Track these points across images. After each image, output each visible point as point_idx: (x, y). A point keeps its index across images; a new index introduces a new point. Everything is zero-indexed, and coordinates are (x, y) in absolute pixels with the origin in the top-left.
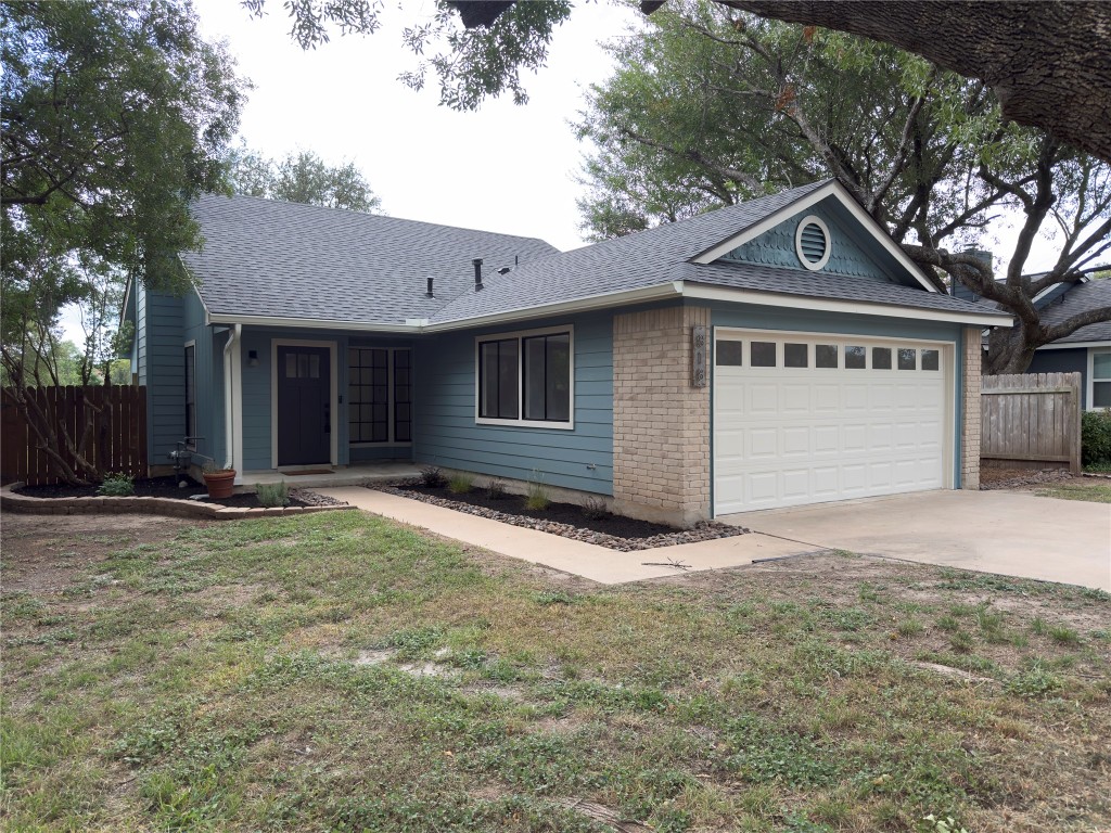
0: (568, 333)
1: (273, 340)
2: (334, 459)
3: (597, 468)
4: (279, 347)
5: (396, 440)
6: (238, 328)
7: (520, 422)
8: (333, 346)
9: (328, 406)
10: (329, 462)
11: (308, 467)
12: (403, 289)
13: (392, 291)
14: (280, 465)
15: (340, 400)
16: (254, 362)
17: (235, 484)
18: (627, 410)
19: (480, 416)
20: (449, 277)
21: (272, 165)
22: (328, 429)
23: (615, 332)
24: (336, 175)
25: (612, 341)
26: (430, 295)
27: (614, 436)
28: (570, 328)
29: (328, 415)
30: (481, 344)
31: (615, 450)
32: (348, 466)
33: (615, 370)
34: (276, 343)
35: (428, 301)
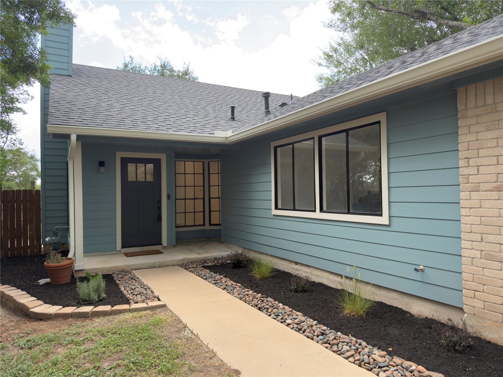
0: (379, 122)
1: (117, 153)
2: (164, 241)
3: (427, 270)
4: (122, 158)
5: (210, 224)
6: (74, 138)
7: (318, 215)
8: (163, 157)
9: (160, 201)
10: (161, 244)
11: (145, 248)
12: (213, 115)
13: (206, 116)
14: (123, 247)
15: (169, 197)
16: (102, 169)
17: (76, 269)
18: (486, 204)
19: (276, 208)
20: (245, 111)
21: (147, 71)
22: (159, 219)
23: (460, 107)
24: (180, 74)
25: (457, 119)
26: (233, 118)
27: (463, 235)
28: (382, 117)
29: (160, 208)
30: (276, 148)
31: (464, 253)
32: (174, 246)
33: (461, 154)
34: (119, 155)
35: (232, 122)
